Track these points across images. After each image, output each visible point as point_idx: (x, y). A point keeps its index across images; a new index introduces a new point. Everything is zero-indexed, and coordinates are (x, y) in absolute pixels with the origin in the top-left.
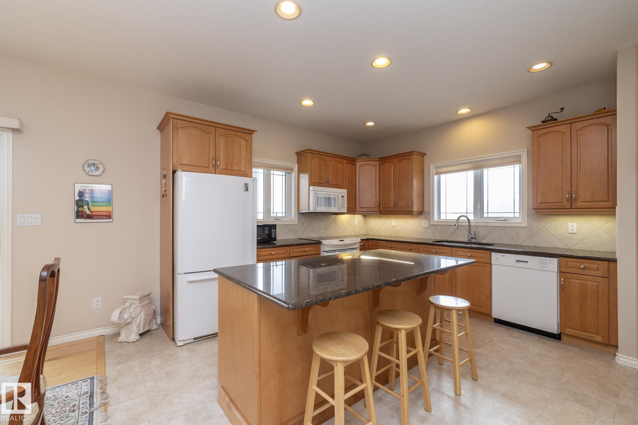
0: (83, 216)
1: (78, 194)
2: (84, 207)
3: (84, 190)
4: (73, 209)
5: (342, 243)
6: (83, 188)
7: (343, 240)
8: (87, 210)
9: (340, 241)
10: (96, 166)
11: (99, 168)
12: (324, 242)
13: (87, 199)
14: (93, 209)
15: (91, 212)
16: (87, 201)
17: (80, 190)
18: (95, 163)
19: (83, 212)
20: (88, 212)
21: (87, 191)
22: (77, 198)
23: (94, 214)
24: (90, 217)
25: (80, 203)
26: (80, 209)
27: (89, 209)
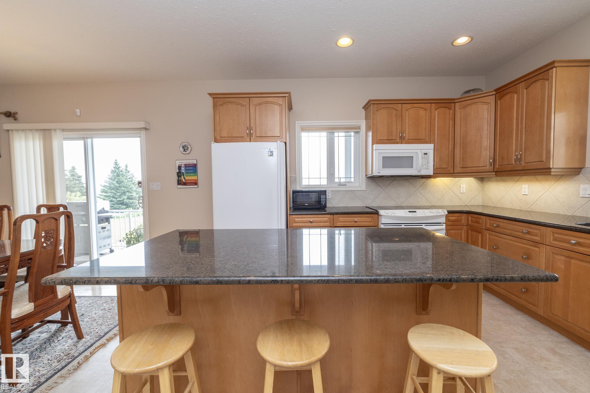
0: (181, 183)
1: (178, 167)
2: (182, 177)
3: (181, 164)
4: (176, 178)
5: (411, 215)
6: (180, 164)
7: (415, 212)
8: (183, 179)
9: (410, 212)
10: (187, 147)
11: (189, 148)
12: (382, 212)
13: (183, 171)
14: (187, 178)
15: (185, 180)
16: (183, 173)
17: (179, 165)
18: (186, 145)
19: (181, 180)
20: (184, 181)
21: (183, 165)
22: (178, 171)
23: (187, 182)
24: (185, 184)
25: (179, 174)
26: (180, 178)
27: (184, 178)
